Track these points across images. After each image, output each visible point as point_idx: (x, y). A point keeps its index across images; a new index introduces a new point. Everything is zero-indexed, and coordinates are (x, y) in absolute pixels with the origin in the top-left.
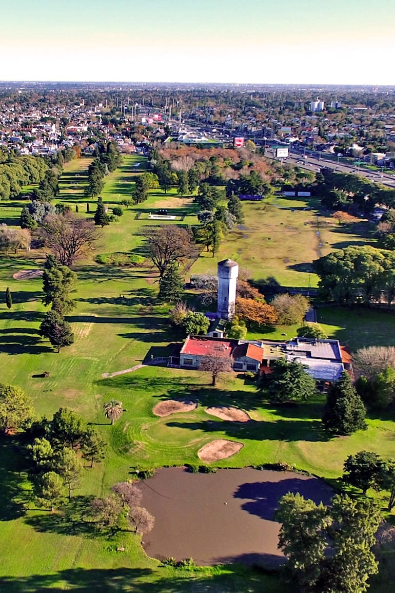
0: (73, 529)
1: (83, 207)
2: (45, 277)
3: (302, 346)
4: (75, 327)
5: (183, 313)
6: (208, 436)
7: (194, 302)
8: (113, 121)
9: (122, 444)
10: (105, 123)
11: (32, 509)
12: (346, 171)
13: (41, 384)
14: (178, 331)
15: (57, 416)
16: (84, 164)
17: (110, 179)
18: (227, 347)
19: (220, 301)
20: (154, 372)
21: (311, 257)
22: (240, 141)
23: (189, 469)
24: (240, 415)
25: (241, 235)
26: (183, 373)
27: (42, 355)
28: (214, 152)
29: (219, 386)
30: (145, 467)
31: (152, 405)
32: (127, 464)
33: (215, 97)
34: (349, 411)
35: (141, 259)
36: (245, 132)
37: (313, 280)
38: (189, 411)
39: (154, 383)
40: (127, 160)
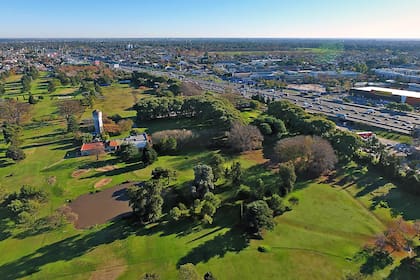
0: (40, 232)
1: (21, 98)
2: (4, 132)
3: (132, 137)
4: (25, 151)
5: (80, 134)
6: (97, 179)
7: (85, 130)
8: (32, 57)
9: (58, 192)
10: (27, 57)
11: (15, 232)
12: (144, 71)
13: (10, 180)
14: (79, 142)
15: (22, 190)
16: (18, 78)
17: (34, 84)
18: (101, 144)
19: (96, 127)
20: (70, 161)
21: (132, 105)
22: (97, 62)
23: (92, 193)
24: (110, 168)
25: (103, 100)
26: (84, 158)
27: (9, 167)
28: (86, 67)
29: (100, 159)
30: (71, 198)
31: (70, 174)
32: (62, 200)
33: (84, 44)
34: (151, 155)
35: (56, 116)
36: (100, 59)
37: (134, 113)
38: (89, 172)
39: (70, 165)
40: (42, 74)
